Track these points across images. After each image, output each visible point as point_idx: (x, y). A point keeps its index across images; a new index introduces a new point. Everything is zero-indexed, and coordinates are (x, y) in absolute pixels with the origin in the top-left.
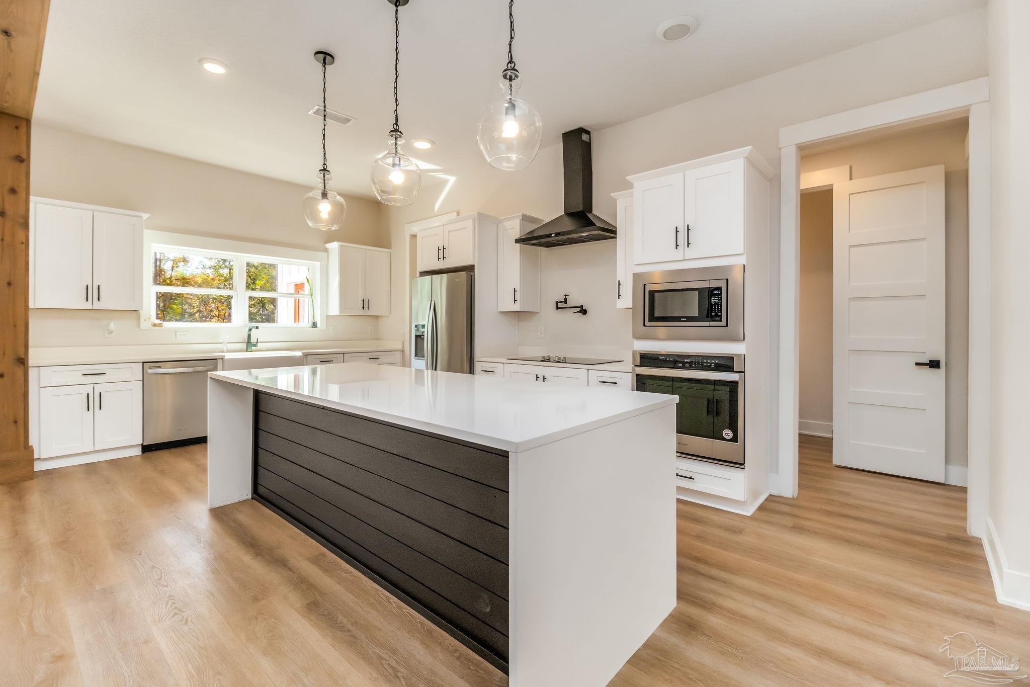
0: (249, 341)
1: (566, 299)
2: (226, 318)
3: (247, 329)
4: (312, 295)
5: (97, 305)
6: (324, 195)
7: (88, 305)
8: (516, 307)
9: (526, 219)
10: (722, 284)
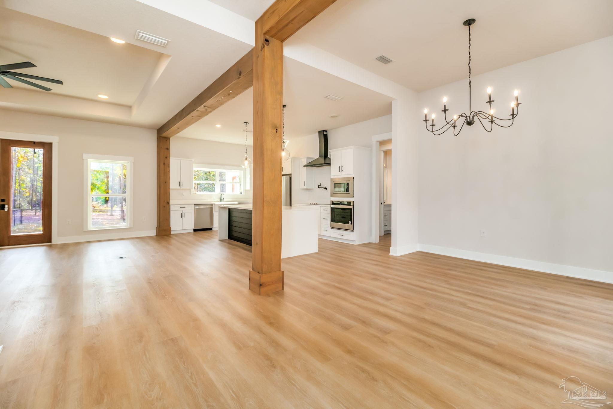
0: (221, 199)
1: (320, 185)
2: (213, 191)
3: (220, 195)
4: (240, 182)
5: (182, 188)
6: (246, 159)
7: (179, 188)
8: (305, 187)
9: (308, 158)
10: (349, 182)
